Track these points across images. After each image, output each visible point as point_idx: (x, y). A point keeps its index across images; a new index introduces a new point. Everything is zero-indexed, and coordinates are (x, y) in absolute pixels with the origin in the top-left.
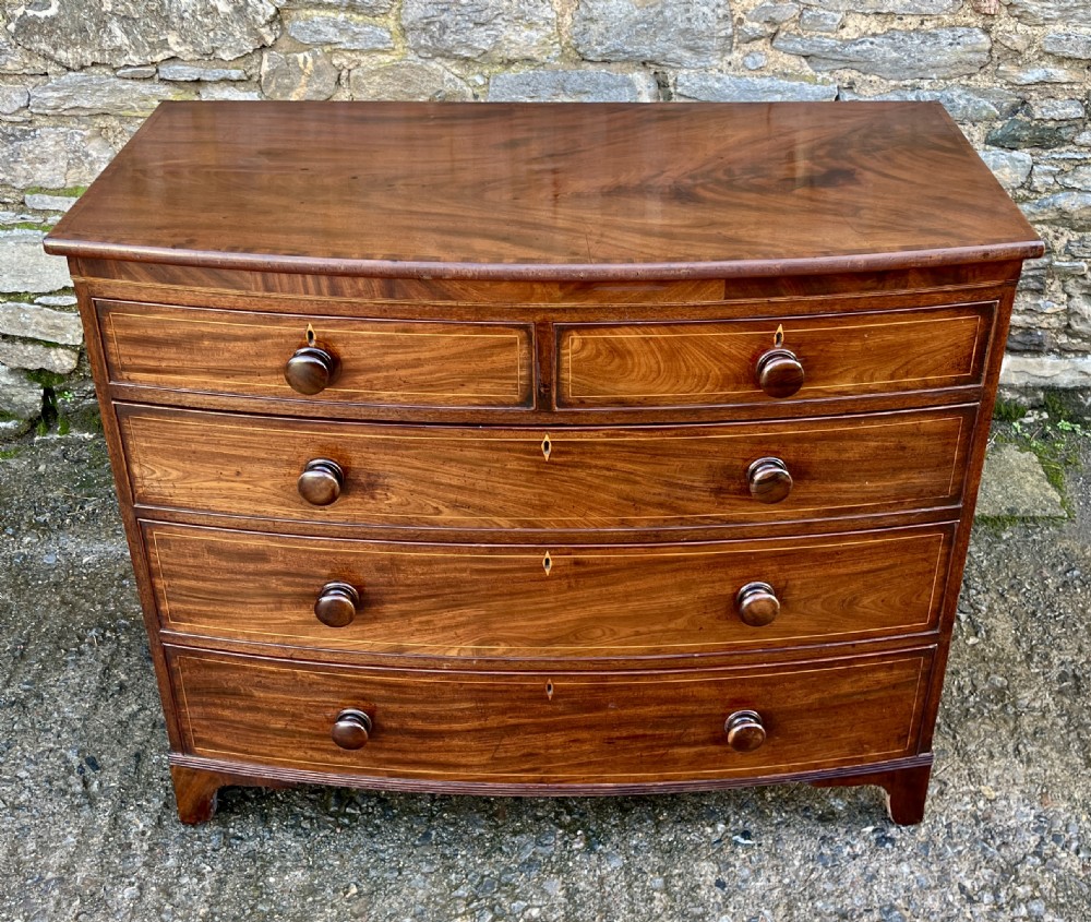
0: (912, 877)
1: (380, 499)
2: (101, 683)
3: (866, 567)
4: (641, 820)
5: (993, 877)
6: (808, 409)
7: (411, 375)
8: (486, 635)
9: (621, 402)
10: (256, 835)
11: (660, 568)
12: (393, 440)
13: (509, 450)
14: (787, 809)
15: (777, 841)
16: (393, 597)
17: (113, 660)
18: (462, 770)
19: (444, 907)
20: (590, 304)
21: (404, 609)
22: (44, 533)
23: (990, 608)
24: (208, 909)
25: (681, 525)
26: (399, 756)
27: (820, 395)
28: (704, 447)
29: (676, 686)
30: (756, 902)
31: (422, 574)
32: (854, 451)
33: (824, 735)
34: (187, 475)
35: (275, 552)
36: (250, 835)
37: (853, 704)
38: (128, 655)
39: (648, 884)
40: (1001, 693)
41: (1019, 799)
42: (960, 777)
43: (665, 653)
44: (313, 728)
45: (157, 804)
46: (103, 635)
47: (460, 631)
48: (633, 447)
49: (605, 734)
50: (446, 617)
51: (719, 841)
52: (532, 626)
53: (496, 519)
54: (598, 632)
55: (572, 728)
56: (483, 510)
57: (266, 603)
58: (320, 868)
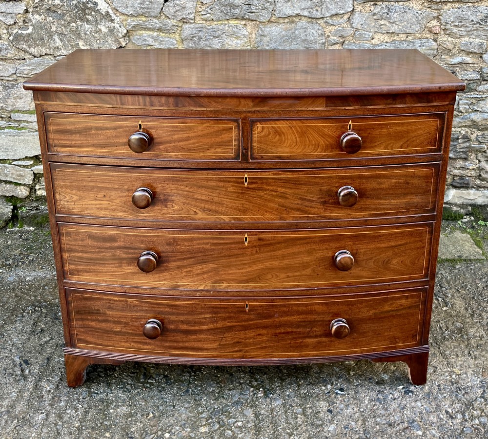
0: (422, 407)
1: (169, 207)
2: (32, 329)
3: (393, 243)
4: (291, 384)
5: (462, 407)
6: (364, 162)
7: (185, 145)
8: (218, 278)
9: (280, 157)
10: (104, 391)
11: (298, 242)
12: (176, 177)
13: (229, 182)
14: (361, 379)
15: (357, 392)
16: (174, 258)
17: (38, 319)
18: (205, 351)
19: (195, 422)
20: (265, 109)
21: (179, 264)
22: (9, 268)
23: (453, 296)
24: (79, 424)
25: (308, 220)
26: (175, 344)
27: (369, 155)
28: (318, 180)
29: (306, 305)
30: (347, 419)
31: (188, 246)
32: (386, 184)
33: (377, 333)
34: (81, 198)
35: (119, 236)
36: (101, 392)
37: (390, 316)
38: (45, 317)
39: (295, 411)
40: (460, 330)
41: (472, 374)
42: (443, 365)
43: (301, 287)
44: (135, 330)
45: (57, 379)
46: (34, 309)
47: (205, 276)
48: (285, 180)
49: (273, 331)
50: (198, 269)
51: (329, 392)
52: (239, 273)
53: (222, 217)
54: (270, 276)
55: (258, 328)
56: (217, 212)
57: (114, 264)
58: (135, 405)
